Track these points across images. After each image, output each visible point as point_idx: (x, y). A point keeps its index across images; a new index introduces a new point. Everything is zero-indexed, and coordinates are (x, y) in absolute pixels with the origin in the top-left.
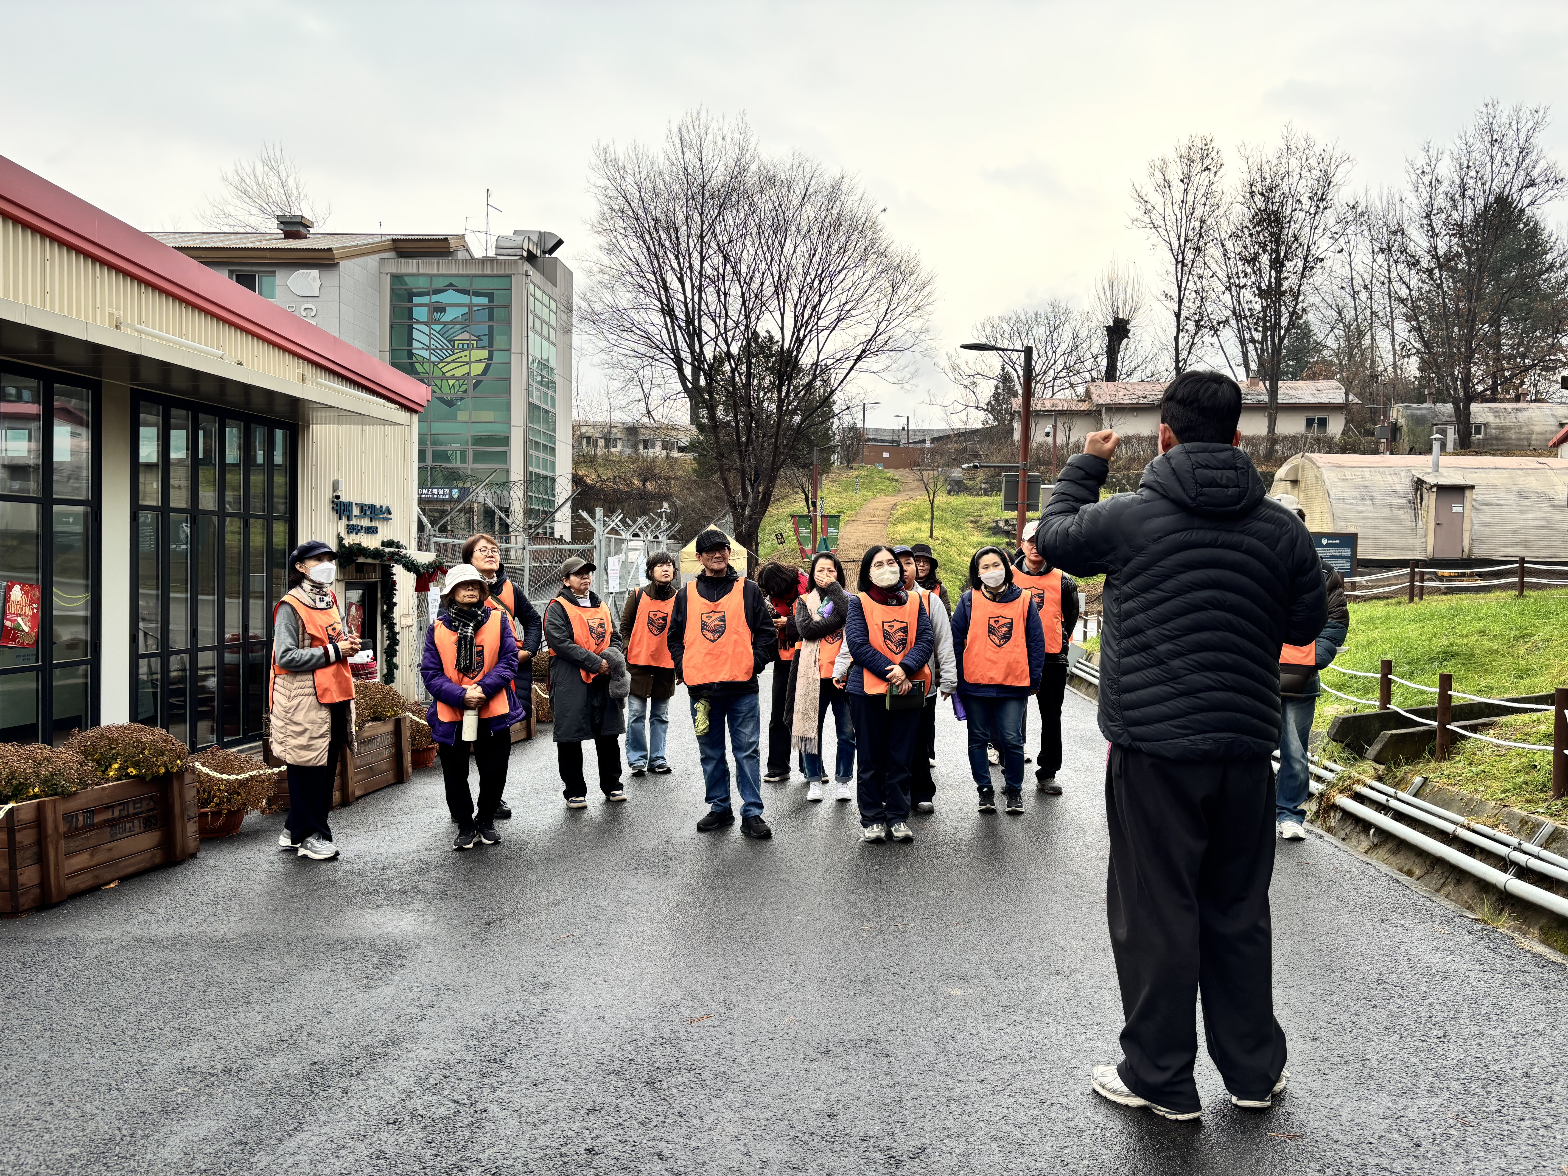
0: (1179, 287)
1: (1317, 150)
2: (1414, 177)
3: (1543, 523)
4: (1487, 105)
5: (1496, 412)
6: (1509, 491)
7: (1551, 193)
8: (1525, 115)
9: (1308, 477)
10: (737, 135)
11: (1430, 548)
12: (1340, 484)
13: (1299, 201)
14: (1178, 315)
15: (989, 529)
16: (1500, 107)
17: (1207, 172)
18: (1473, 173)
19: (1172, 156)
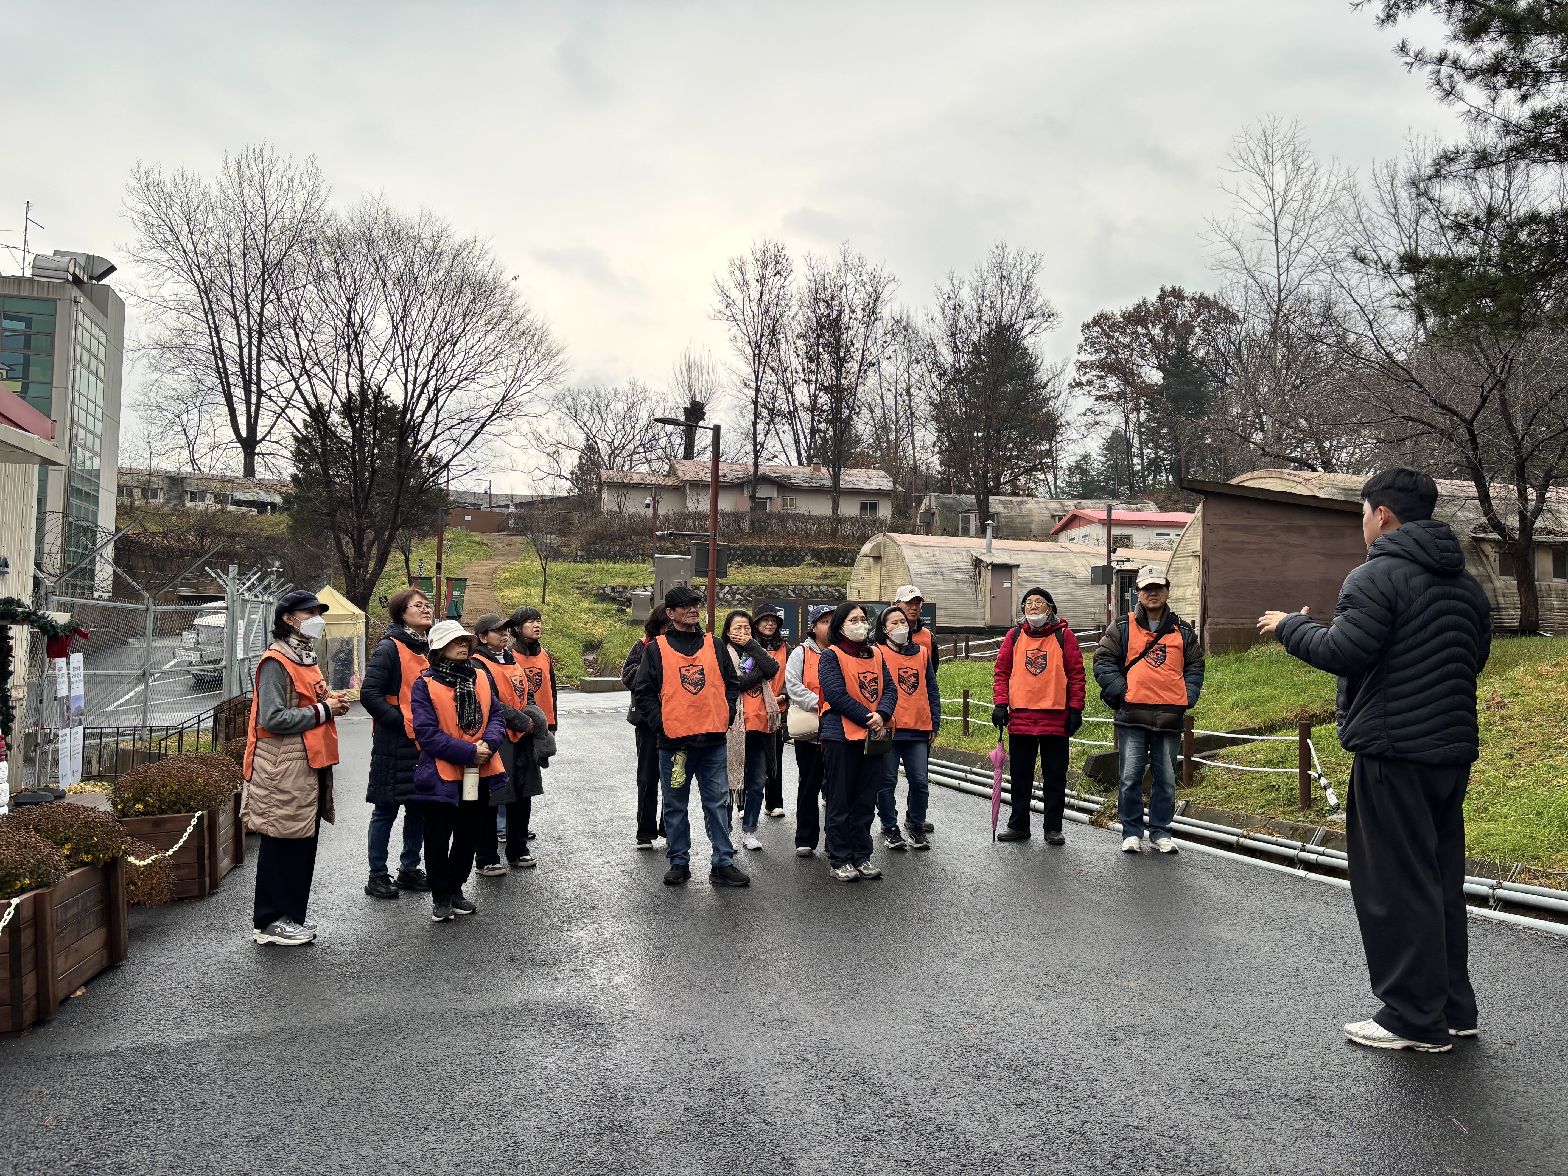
0: (757, 377)
1: (869, 268)
2: (941, 300)
3: (1069, 597)
4: (997, 247)
5: (1004, 503)
6: (1043, 570)
7: (1045, 325)
8: (1026, 259)
9: (890, 552)
10: (305, 178)
11: (987, 617)
12: (917, 561)
13: (854, 311)
14: (755, 403)
15: (595, 595)
16: (1007, 250)
17: (778, 277)
18: (988, 302)
19: (749, 258)
